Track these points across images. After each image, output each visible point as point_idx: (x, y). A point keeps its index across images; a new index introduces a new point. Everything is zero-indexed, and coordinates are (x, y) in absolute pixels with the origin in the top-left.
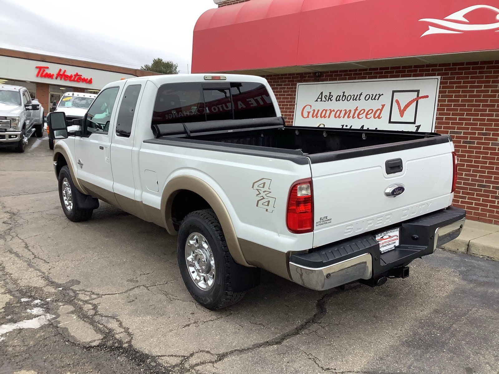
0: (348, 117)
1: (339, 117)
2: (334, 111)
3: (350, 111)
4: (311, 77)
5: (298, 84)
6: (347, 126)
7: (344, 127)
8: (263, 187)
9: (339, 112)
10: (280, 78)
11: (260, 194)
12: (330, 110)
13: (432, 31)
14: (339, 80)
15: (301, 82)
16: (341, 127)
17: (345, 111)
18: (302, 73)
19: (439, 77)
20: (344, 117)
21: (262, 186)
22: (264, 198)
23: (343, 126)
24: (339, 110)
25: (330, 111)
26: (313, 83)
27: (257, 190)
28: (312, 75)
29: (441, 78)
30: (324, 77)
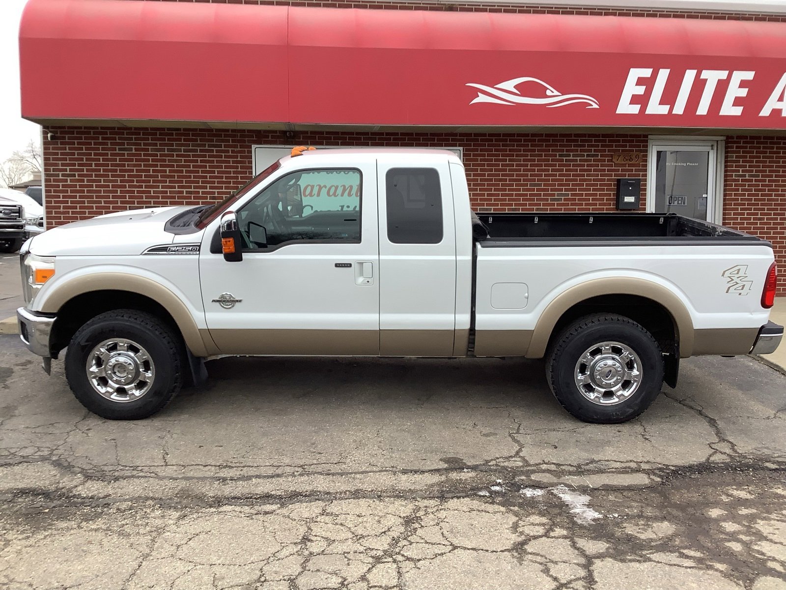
0: (350, 195)
1: (335, 194)
2: (325, 187)
3: (351, 187)
4: (278, 137)
5: (254, 147)
6: (348, 207)
7: (345, 209)
8: (738, 273)
9: (333, 189)
10: (215, 135)
11: (733, 280)
12: (320, 186)
13: (482, 98)
14: (326, 145)
15: (261, 144)
16: (340, 209)
17: (343, 187)
18: (260, 131)
19: (461, 148)
20: (342, 195)
21: (736, 272)
22: (737, 283)
23: (342, 207)
24: (334, 186)
25: (318, 186)
26: (283, 146)
27: (730, 277)
28: (278, 134)
29: (463, 149)
30: (301, 140)
